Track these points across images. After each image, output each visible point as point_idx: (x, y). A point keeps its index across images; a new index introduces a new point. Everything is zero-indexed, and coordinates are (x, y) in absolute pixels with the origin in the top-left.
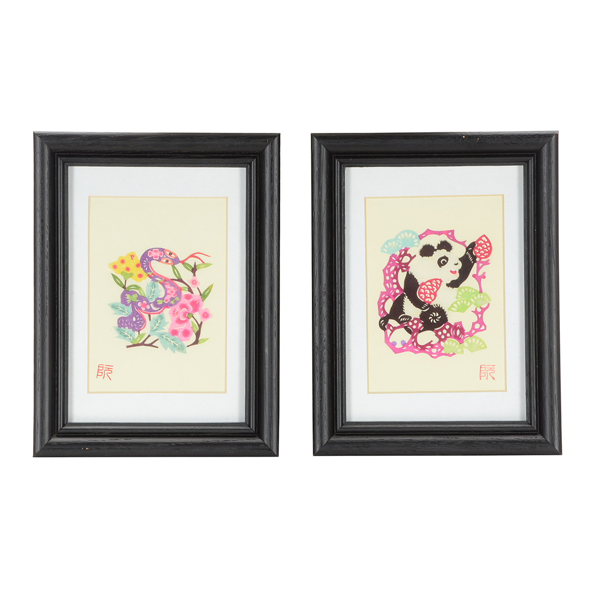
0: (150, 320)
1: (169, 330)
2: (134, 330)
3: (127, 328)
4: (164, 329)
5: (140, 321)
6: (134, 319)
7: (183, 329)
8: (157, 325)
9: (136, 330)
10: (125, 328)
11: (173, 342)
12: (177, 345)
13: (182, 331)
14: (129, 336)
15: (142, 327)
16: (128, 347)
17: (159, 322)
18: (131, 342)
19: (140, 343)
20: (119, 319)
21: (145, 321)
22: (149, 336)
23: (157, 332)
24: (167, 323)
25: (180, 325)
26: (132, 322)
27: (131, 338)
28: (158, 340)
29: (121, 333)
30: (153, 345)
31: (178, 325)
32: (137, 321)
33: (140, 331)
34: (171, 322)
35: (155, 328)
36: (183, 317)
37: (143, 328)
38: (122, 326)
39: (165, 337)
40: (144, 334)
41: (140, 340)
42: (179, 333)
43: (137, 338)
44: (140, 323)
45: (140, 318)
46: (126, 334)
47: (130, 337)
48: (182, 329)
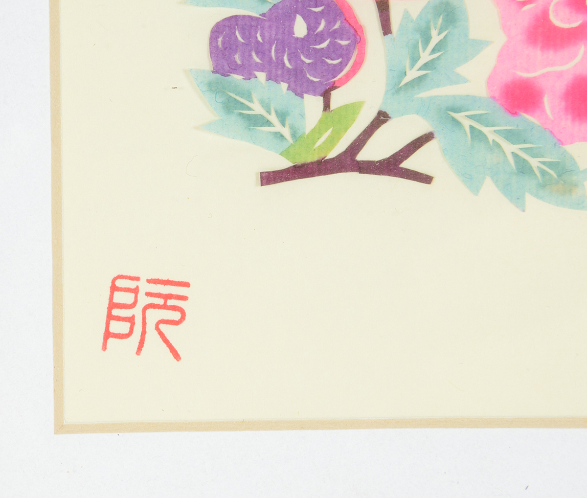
0: (386, 28)
1: (490, 81)
2: (300, 86)
3: (261, 76)
4: (459, 80)
5: (334, 34)
6: (300, 28)
7: (568, 78)
8: (425, 57)
9: (311, 88)
10: (249, 76)
11: (515, 148)
12: (534, 162)
13: (560, 86)
14: (273, 118)
15: (341, 66)
16: (269, 178)
17: (436, 39)
18: (285, 153)
19: (332, 154)
20: (216, 31)
21: (356, 35)
22: (381, 118)
23: (424, 94)
24: (479, 45)
25: (551, 54)
26: (287, 41)
27: (286, 132)
28: (427, 138)
29: (231, 106)
30: (406, 164)
31: (537, 54)
32: (313, 37)
33: (334, 94)
34: (499, 39)
35: (412, 74)
36: (566, 12)
37: (348, 77)
38: (235, 69)
39: (467, 123)
40: (352, 109)
41: (332, 141)
42: (546, 101)
43: (318, 130)
44: (334, 50)
45: (329, 23)
46: (257, 109)
47: (278, 127)
48: (560, 75)
